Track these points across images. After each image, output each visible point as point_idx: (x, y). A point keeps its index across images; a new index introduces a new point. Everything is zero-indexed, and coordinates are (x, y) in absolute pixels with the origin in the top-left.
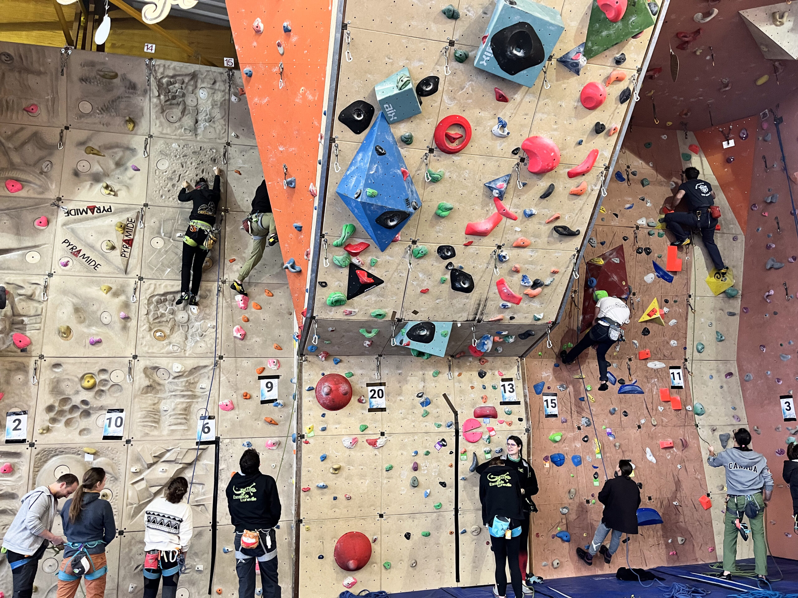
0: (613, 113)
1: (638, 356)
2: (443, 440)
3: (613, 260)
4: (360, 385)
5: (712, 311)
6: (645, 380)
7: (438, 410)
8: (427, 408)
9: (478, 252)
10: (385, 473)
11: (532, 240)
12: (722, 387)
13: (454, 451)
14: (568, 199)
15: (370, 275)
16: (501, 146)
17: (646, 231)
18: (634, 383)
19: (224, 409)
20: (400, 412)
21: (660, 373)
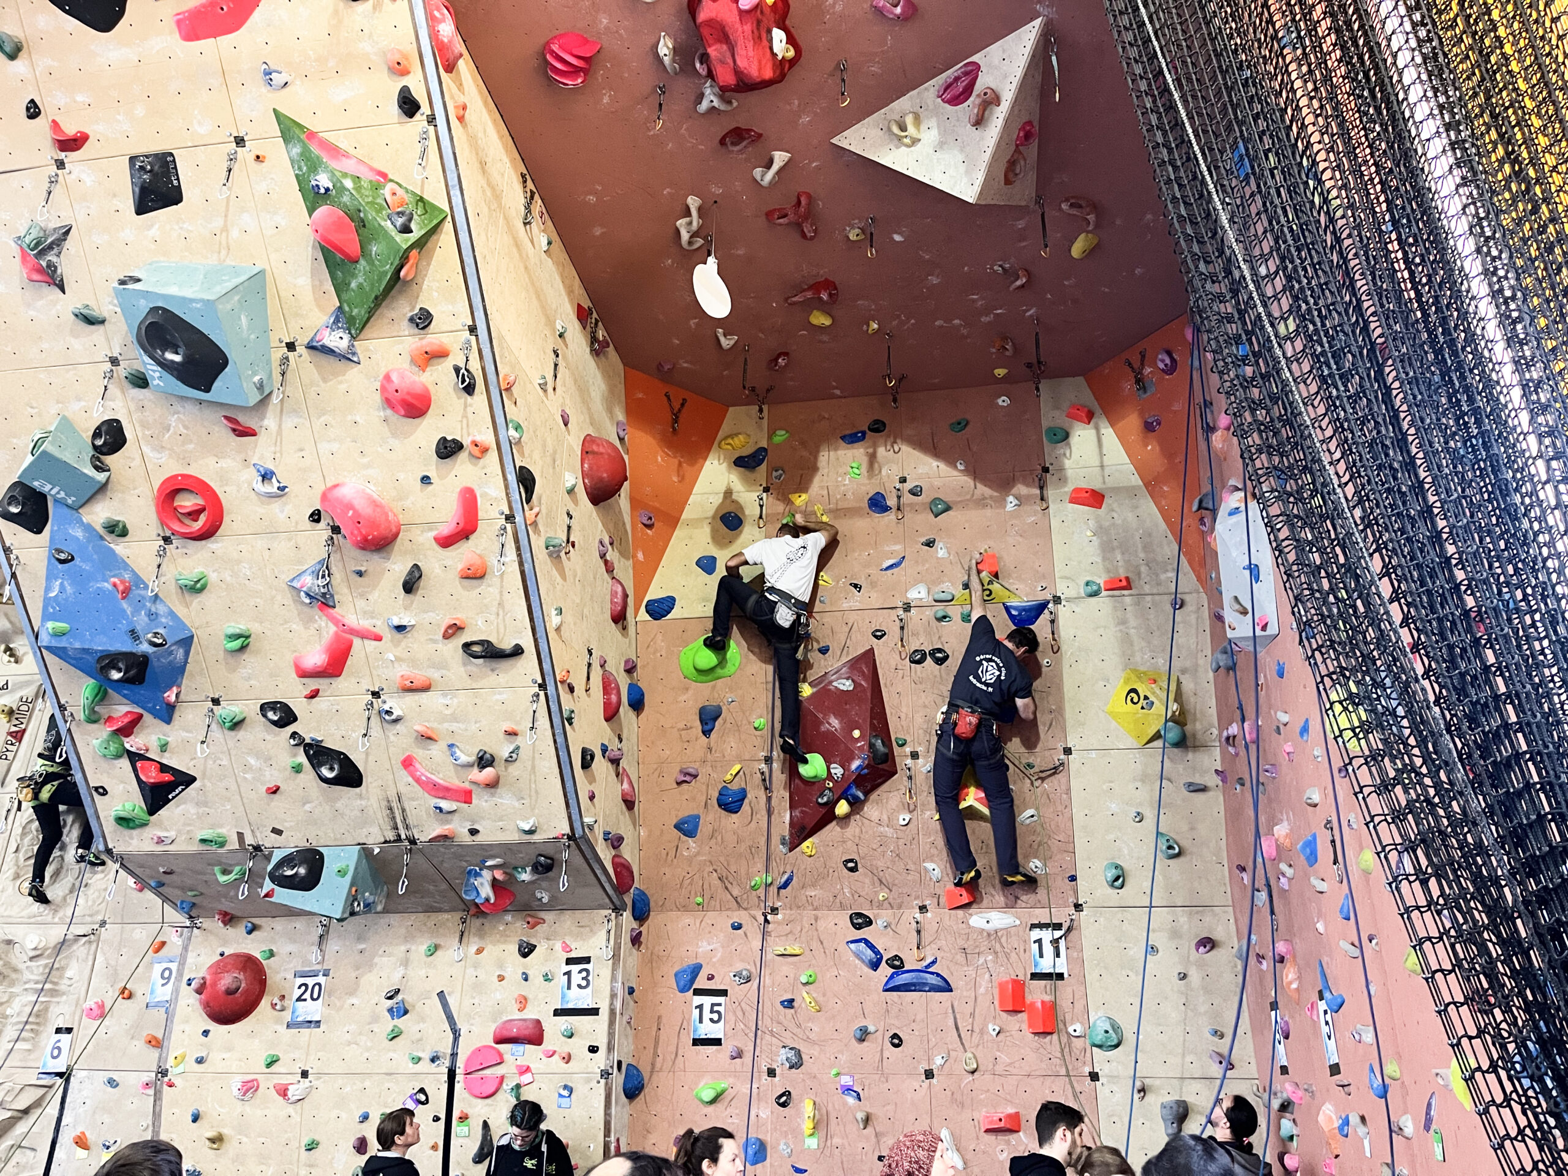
0: (465, 416)
1: (943, 900)
2: (422, 1091)
3: (835, 684)
4: (282, 975)
5: (1139, 784)
6: (960, 958)
7: (421, 1026)
8: (401, 1022)
9: (336, 707)
10: (304, 1154)
11: (434, 675)
12: (1183, 977)
13: (443, 1116)
14: (464, 587)
15: (164, 768)
16: (282, 511)
17: (929, 613)
18: (928, 966)
19: (89, 1016)
20: (346, 1029)
21: (1003, 940)
